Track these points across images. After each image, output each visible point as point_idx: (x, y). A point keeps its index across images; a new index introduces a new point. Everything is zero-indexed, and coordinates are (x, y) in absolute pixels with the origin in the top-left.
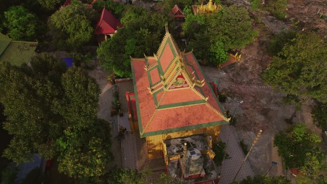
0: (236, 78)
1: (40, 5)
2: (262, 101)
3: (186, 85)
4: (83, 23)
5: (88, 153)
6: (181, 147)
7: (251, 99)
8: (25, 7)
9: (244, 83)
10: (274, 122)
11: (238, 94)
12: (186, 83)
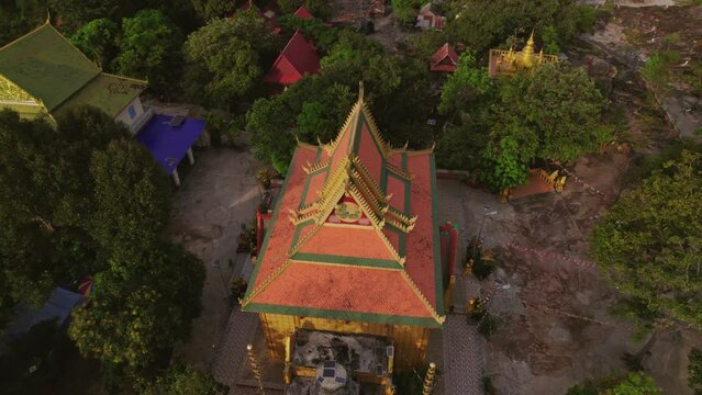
0: (537, 228)
1: (194, 12)
2: (579, 295)
3: (364, 221)
4: (239, 58)
5: (120, 314)
6: (326, 353)
7: (554, 285)
8: (165, 13)
9: (553, 244)
10: (590, 354)
11: (527, 266)
12: (364, 216)
